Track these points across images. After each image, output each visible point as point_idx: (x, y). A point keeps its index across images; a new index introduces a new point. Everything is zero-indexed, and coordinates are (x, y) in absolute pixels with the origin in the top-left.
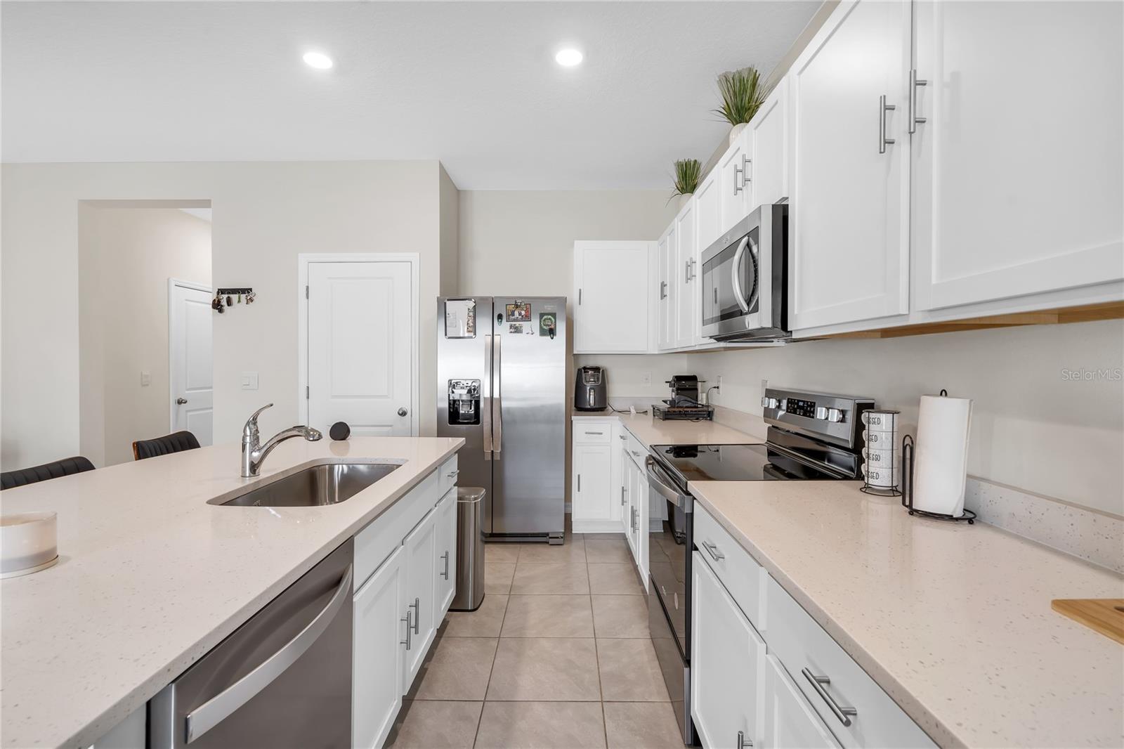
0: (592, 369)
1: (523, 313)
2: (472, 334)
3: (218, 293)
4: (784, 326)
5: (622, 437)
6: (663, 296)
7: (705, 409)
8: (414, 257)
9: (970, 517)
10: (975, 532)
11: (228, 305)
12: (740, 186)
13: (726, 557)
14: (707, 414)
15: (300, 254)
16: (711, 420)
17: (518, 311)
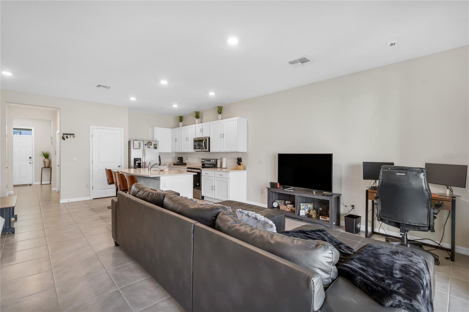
2: (139, 148)
3: (63, 134)
4: (209, 151)
10: (228, 168)
11: (67, 138)
15: (90, 126)
16: (186, 165)
17: (149, 143)
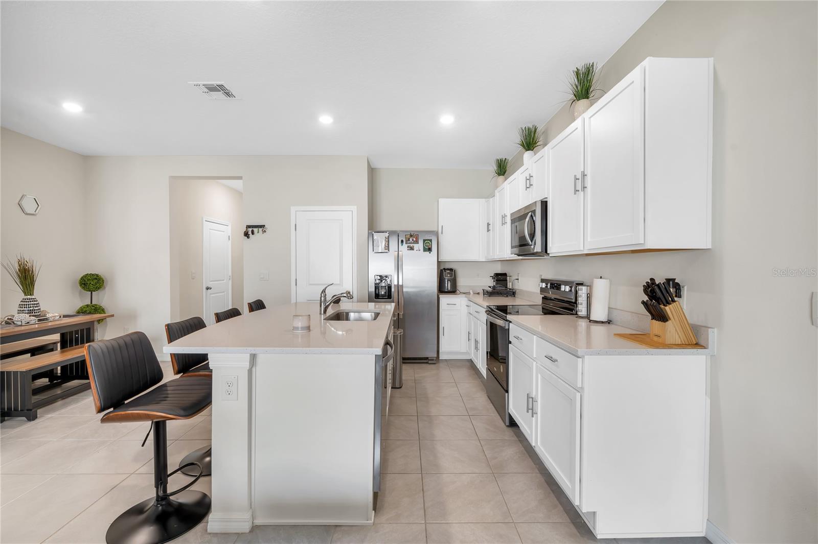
0: (448, 269)
1: (414, 239)
2: (387, 251)
3: (247, 228)
4: (546, 252)
5: (467, 306)
6: (488, 230)
7: (511, 291)
8: (354, 208)
9: (609, 322)
10: (611, 326)
11: (253, 234)
12: (528, 186)
13: (523, 339)
14: (513, 293)
15: (292, 207)
16: (514, 296)
17: (411, 238)
